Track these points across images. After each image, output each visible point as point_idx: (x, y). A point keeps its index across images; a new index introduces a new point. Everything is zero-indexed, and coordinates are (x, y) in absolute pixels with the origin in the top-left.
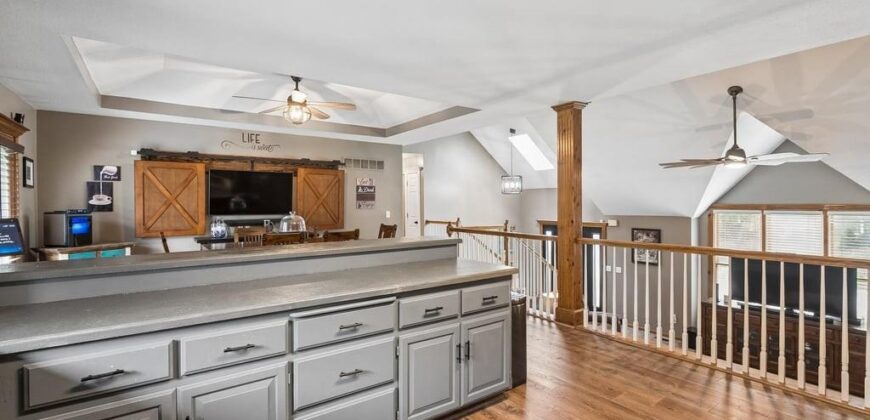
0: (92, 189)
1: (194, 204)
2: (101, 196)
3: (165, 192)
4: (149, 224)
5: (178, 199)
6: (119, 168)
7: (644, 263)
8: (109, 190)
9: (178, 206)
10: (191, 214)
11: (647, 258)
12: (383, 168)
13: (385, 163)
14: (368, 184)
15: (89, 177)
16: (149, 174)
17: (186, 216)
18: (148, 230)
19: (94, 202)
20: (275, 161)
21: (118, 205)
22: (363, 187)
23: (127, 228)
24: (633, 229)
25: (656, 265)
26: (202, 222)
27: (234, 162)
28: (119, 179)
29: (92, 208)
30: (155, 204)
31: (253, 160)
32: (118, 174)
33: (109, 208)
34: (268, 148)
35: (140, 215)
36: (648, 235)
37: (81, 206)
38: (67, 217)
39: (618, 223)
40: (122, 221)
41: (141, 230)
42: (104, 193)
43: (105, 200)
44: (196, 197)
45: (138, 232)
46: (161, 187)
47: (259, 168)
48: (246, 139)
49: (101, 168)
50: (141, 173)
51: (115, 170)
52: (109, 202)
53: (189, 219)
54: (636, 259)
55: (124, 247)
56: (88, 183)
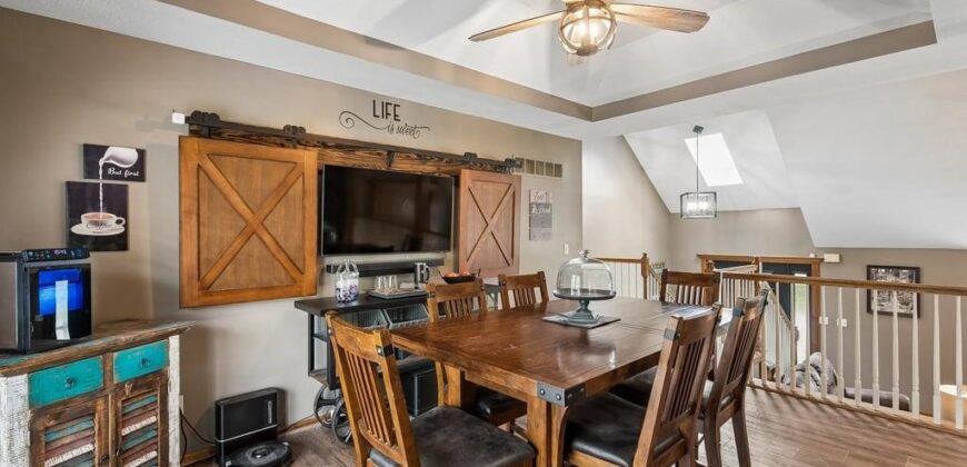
0: (79, 200)
1: (296, 234)
2: (102, 215)
3: (242, 207)
4: (210, 277)
5: (267, 223)
6: (141, 153)
7: (891, 314)
8: (118, 203)
9: (267, 238)
10: (292, 253)
11: (895, 306)
12: (560, 176)
13: (564, 167)
14: (543, 201)
15: (72, 169)
16: (210, 166)
17: (281, 257)
18: (206, 289)
19: (84, 228)
20: (423, 156)
21: (140, 237)
22: (538, 205)
23: (159, 288)
24: (869, 267)
25: (910, 316)
26: (312, 270)
27: (360, 153)
28: (141, 178)
29: (80, 245)
30: (223, 232)
31: (392, 152)
32: (140, 165)
33: (120, 243)
34: (412, 131)
35: (190, 259)
36: (897, 275)
37: (53, 240)
38: (22, 272)
39: (841, 258)
40: (147, 272)
41: (193, 291)
42: (109, 209)
43: (110, 225)
44: (300, 219)
45: (187, 297)
46: (235, 199)
47: (401, 166)
48: (379, 112)
49: (101, 150)
50: (193, 165)
51: (132, 156)
52: (120, 229)
53: (288, 265)
54: (875, 307)
55: (166, 336)
56: (69, 184)
